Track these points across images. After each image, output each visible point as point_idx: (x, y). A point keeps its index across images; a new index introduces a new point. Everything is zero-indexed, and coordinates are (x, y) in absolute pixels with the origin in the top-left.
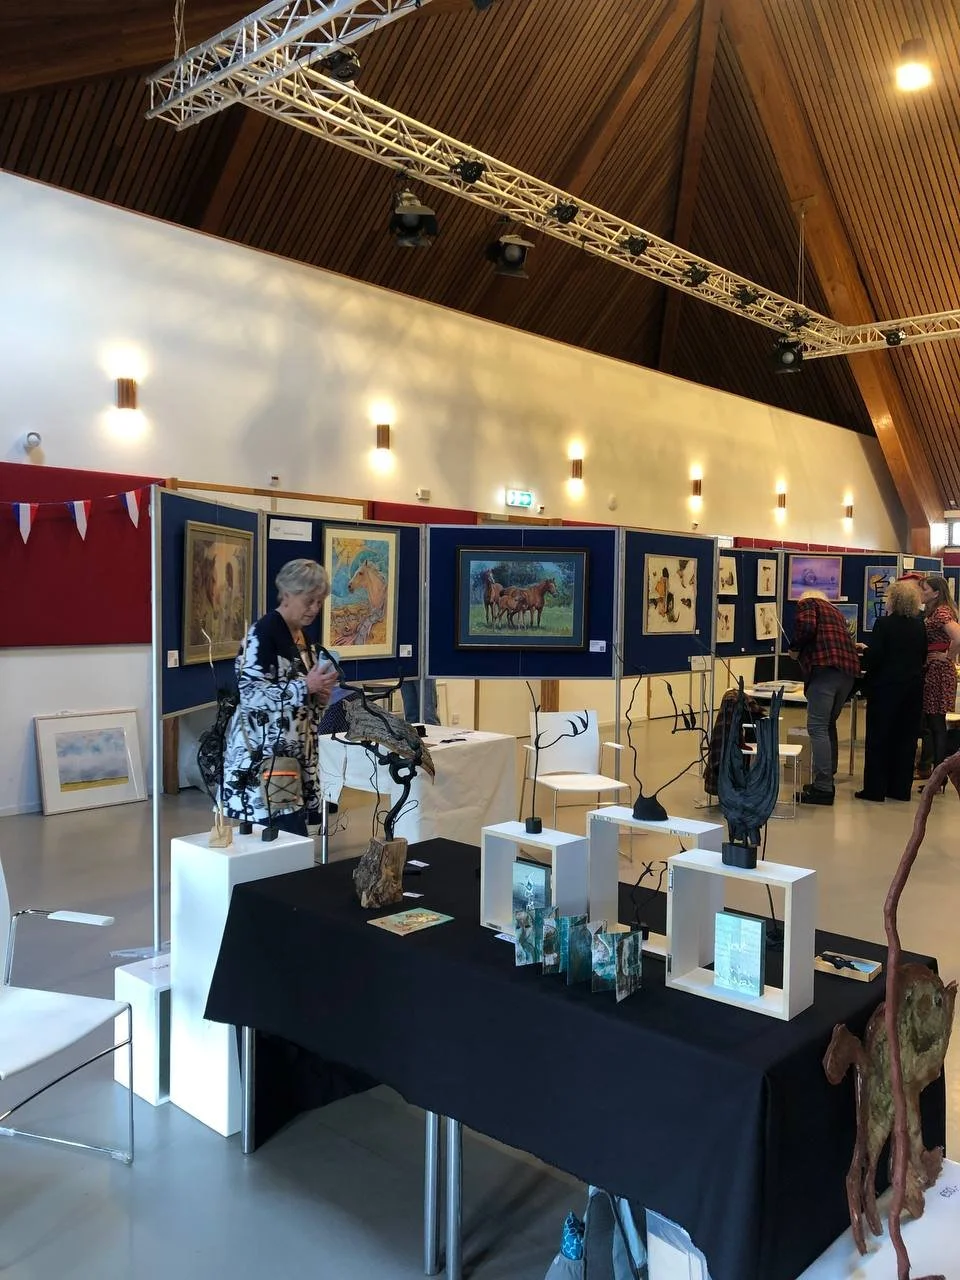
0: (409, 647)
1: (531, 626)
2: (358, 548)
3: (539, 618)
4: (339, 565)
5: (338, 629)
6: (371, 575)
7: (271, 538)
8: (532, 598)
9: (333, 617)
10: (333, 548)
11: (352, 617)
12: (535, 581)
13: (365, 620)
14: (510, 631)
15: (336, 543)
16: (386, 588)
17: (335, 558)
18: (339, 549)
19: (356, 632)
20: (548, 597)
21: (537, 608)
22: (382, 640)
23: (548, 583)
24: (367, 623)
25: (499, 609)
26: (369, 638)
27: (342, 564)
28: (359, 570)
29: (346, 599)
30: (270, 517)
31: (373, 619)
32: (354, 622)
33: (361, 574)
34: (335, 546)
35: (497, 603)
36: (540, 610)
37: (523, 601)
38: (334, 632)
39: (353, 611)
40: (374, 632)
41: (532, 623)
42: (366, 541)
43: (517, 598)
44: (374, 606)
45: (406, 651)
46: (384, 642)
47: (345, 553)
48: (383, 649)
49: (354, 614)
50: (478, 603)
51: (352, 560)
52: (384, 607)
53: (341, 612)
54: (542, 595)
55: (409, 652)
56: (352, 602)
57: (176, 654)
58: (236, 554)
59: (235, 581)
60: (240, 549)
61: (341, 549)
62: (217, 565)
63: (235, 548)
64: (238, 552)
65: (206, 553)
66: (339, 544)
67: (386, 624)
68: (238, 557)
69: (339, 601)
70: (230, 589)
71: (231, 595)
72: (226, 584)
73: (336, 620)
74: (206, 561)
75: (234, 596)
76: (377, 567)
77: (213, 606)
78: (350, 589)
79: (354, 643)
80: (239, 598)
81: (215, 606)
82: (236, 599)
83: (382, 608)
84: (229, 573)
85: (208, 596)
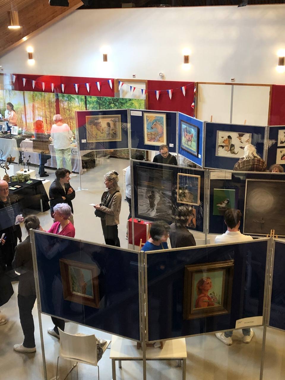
0: (173, 145)
2: (154, 118)
4: (148, 122)
5: (149, 138)
6: (158, 125)
7: (131, 115)
9: (147, 134)
15: (147, 117)
16: (163, 128)
17: (147, 120)
18: (148, 118)
19: (154, 139)
22: (163, 142)
24: (158, 137)
26: (159, 141)
27: (149, 122)
28: (154, 123)
30: (131, 110)
31: (160, 136)
32: (154, 136)
33: (155, 124)
39: (153, 134)
40: (160, 139)
41: (190, 145)
42: (156, 116)
44: (159, 133)
45: (171, 145)
51: (152, 121)
52: (163, 133)
53: (150, 134)
55: (172, 146)
56: (153, 131)
57: (85, 140)
58: (111, 120)
59: (112, 126)
60: (113, 119)
61: (149, 118)
62: (101, 123)
63: (111, 119)
64: (112, 120)
65: (96, 121)
66: (148, 117)
67: (163, 138)
68: (113, 121)
69: (149, 131)
70: (109, 128)
71: (110, 129)
72: (107, 127)
73: (149, 135)
74: (96, 123)
75: (111, 129)
76: (160, 123)
77: (100, 131)
78: (152, 128)
79: (154, 141)
80: (114, 129)
81: (102, 132)
82: (112, 130)
83: (162, 134)
84: (109, 125)
85: (98, 129)
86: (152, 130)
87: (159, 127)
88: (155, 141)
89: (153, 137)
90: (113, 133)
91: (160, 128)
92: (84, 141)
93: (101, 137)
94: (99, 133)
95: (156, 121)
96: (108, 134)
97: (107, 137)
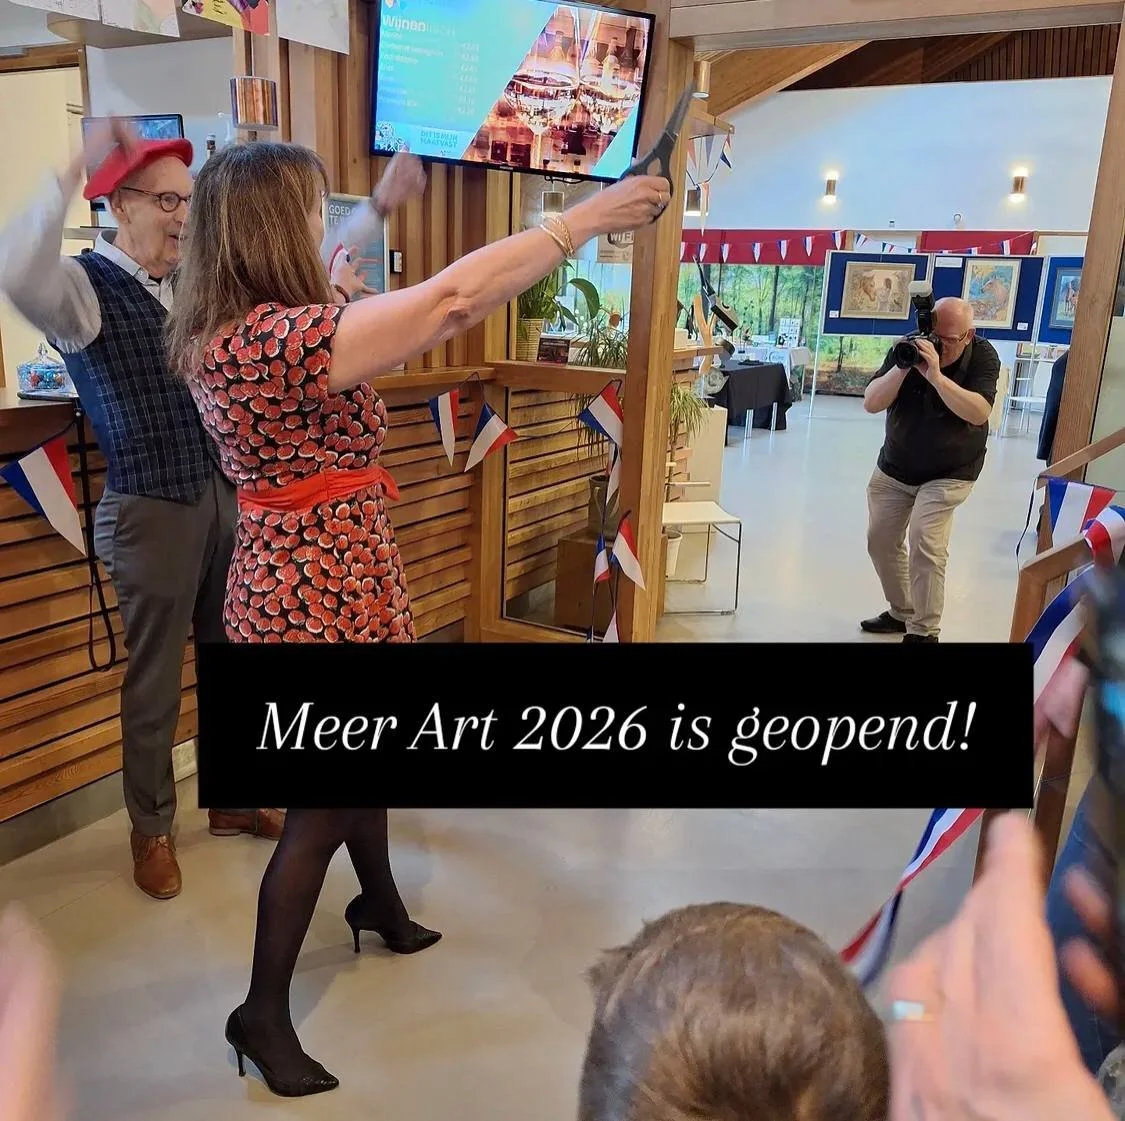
0: (1025, 325)
2: (990, 270)
4: (976, 278)
6: (998, 284)
7: (936, 266)
11: (982, 306)
13: (991, 308)
15: (974, 268)
17: (973, 276)
18: (976, 271)
22: (1003, 319)
24: (993, 310)
26: (994, 317)
27: (978, 278)
28: (990, 281)
29: (979, 297)
30: (937, 256)
31: (998, 307)
33: (990, 283)
39: (983, 303)
40: (998, 314)
42: (996, 266)
44: (999, 301)
45: (1022, 326)
46: (1005, 320)
47: (980, 273)
48: (1007, 324)
49: (984, 305)
50: (1063, 301)
51: (984, 277)
52: (1006, 301)
55: (1025, 328)
56: (983, 299)
57: (837, 312)
58: (895, 274)
59: (894, 286)
60: (899, 272)
61: (978, 271)
62: (875, 280)
63: (894, 272)
64: (897, 274)
65: (865, 274)
66: (977, 269)
67: (1006, 311)
69: (974, 297)
70: (888, 289)
71: (889, 292)
72: (885, 287)
74: (865, 277)
75: (891, 292)
76: (1003, 279)
77: (870, 296)
78: (982, 291)
80: (897, 294)
81: (873, 296)
82: (894, 294)
84: (888, 282)
85: (866, 292)
86: (982, 294)
87: (1000, 289)
88: (985, 318)
89: (983, 309)
90: (895, 301)
91: (1000, 291)
92: (834, 314)
93: (868, 307)
94: (867, 299)
95: (994, 275)
96: (884, 304)
97: (881, 309)
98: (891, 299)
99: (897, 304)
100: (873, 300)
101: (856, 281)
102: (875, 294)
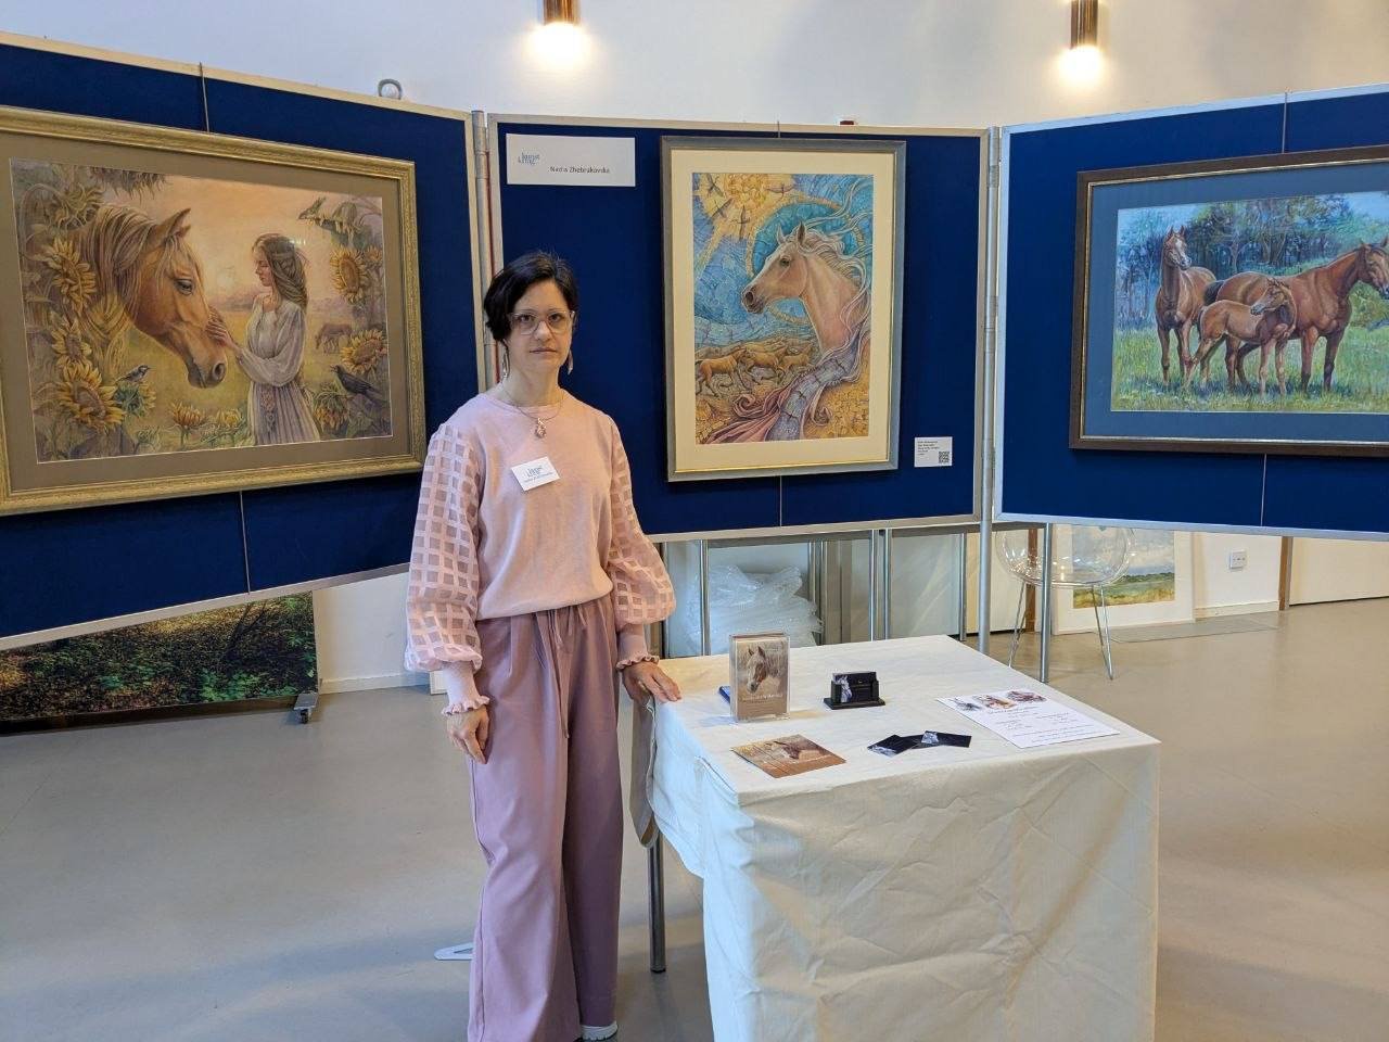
0: (945, 444)
1: (1303, 384)
2: (772, 197)
3: (1329, 363)
4: (716, 239)
5: (718, 404)
6: (819, 267)
7: (511, 181)
8: (1307, 302)
9: (703, 375)
10: (696, 199)
11: (763, 372)
12: (1320, 250)
13: (800, 378)
14: (1235, 400)
15: (703, 183)
16: (866, 298)
17: (703, 223)
18: (711, 203)
19: (776, 407)
20: (1362, 298)
21: (1322, 332)
22: (858, 427)
23: (1363, 253)
24: (810, 387)
25: (1203, 339)
26: (817, 421)
27: (725, 239)
28: (779, 253)
29: (741, 331)
30: (505, 129)
31: (827, 376)
32: (768, 385)
33: (784, 262)
34: (703, 192)
35: (1196, 322)
36: (1333, 336)
37: (1279, 313)
38: (708, 408)
39: (762, 357)
40: (832, 406)
41: (1305, 376)
42: (796, 177)
43: (1260, 304)
44: (828, 345)
45: (933, 452)
46: (864, 431)
47: (733, 213)
48: (871, 448)
49: (768, 366)
50: (1140, 324)
51: (754, 231)
52: (859, 340)
53: (727, 361)
54: (1342, 290)
55: (942, 456)
56: (760, 334)
58: (311, 213)
59: (322, 285)
60: (333, 201)
61: (721, 201)
62: (196, 241)
63: (304, 197)
64: (326, 211)
65: (113, 202)
66: (713, 187)
67: (866, 388)
68: (328, 224)
69: (718, 332)
70: (290, 306)
71: (297, 322)
72: (267, 292)
73: (713, 381)
74: (118, 224)
75: (314, 322)
76: (837, 244)
77: (184, 352)
78: (753, 301)
79: (769, 436)
80: (345, 330)
81: (201, 352)
82: (331, 333)
83: (854, 347)
84: (280, 265)
85: (152, 323)
86: (754, 318)
87: (825, 279)
88: (776, 433)
89: (765, 388)
90: (340, 371)
93: (186, 425)
94: (164, 370)
95: (794, 225)
96: (280, 392)
97: (272, 423)
98: (316, 366)
99: (357, 387)
100: (207, 377)
101: (59, 249)
102: (214, 335)
